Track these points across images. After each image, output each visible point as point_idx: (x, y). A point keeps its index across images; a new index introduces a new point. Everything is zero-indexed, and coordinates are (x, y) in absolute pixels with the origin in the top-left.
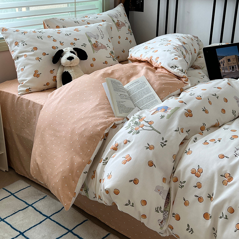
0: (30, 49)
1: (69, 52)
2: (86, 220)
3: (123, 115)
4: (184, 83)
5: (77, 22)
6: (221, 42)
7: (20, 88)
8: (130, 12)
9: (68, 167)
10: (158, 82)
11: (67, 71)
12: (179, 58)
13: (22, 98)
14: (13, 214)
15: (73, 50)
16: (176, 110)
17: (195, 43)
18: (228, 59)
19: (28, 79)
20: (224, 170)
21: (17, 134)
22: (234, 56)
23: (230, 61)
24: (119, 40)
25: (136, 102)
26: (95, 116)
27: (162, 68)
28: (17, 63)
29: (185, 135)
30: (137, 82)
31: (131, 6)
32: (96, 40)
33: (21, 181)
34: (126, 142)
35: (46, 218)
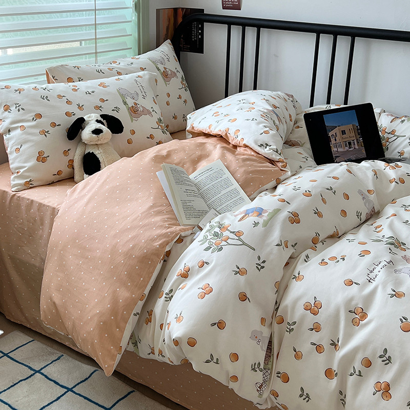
0: (30, 116)
1: (94, 121)
2: (132, 392)
3: (192, 221)
4: (281, 170)
5: (101, 71)
6: (328, 102)
7: (14, 181)
8: (181, 53)
9: (109, 306)
10: (242, 169)
11: (92, 152)
12: (271, 132)
13: (19, 197)
14: (12, 386)
15: (100, 119)
16: (276, 213)
17: (290, 105)
18: (342, 131)
19: (28, 165)
20: (354, 303)
21: (9, 256)
22: (351, 126)
23: (345, 134)
24: (167, 99)
25: (211, 201)
26: (148, 225)
27: (246, 146)
28: (8, 140)
29: (290, 251)
30: (210, 170)
31: (184, 44)
32: (134, 101)
33: (18, 333)
34: (203, 264)
35: (66, 390)
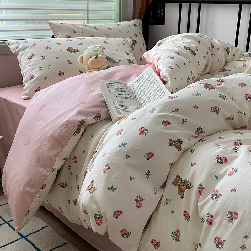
2: (66, 243)
8: (150, 26)
31: (152, 20)
35: (21, 237)
